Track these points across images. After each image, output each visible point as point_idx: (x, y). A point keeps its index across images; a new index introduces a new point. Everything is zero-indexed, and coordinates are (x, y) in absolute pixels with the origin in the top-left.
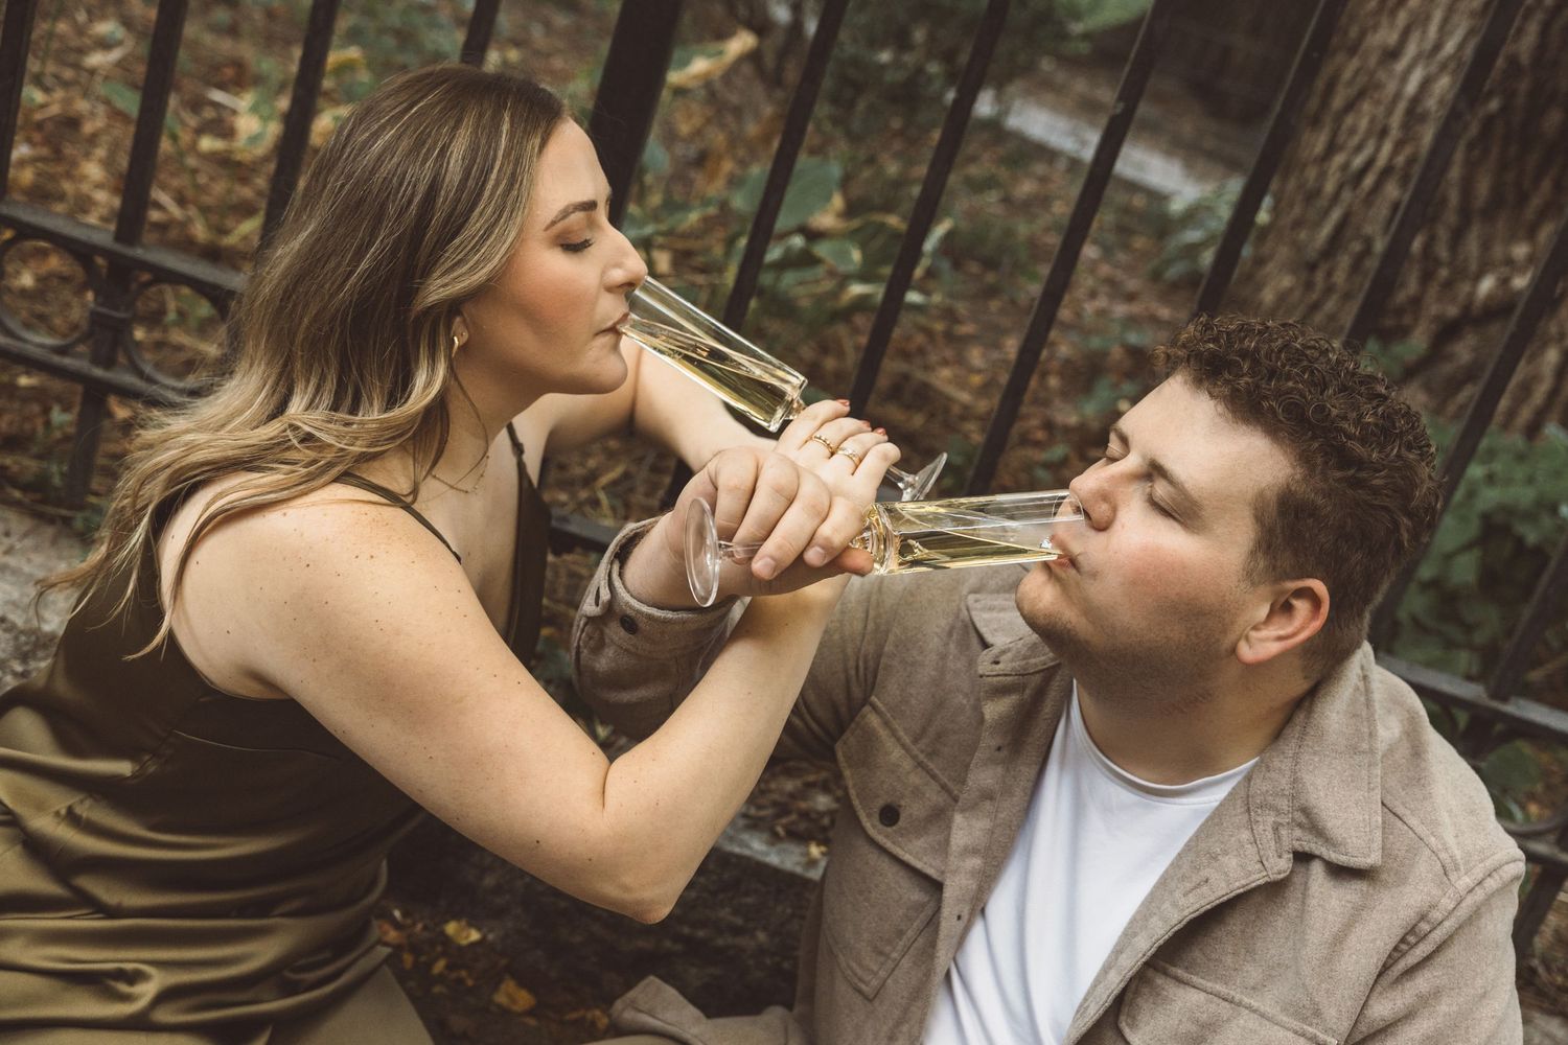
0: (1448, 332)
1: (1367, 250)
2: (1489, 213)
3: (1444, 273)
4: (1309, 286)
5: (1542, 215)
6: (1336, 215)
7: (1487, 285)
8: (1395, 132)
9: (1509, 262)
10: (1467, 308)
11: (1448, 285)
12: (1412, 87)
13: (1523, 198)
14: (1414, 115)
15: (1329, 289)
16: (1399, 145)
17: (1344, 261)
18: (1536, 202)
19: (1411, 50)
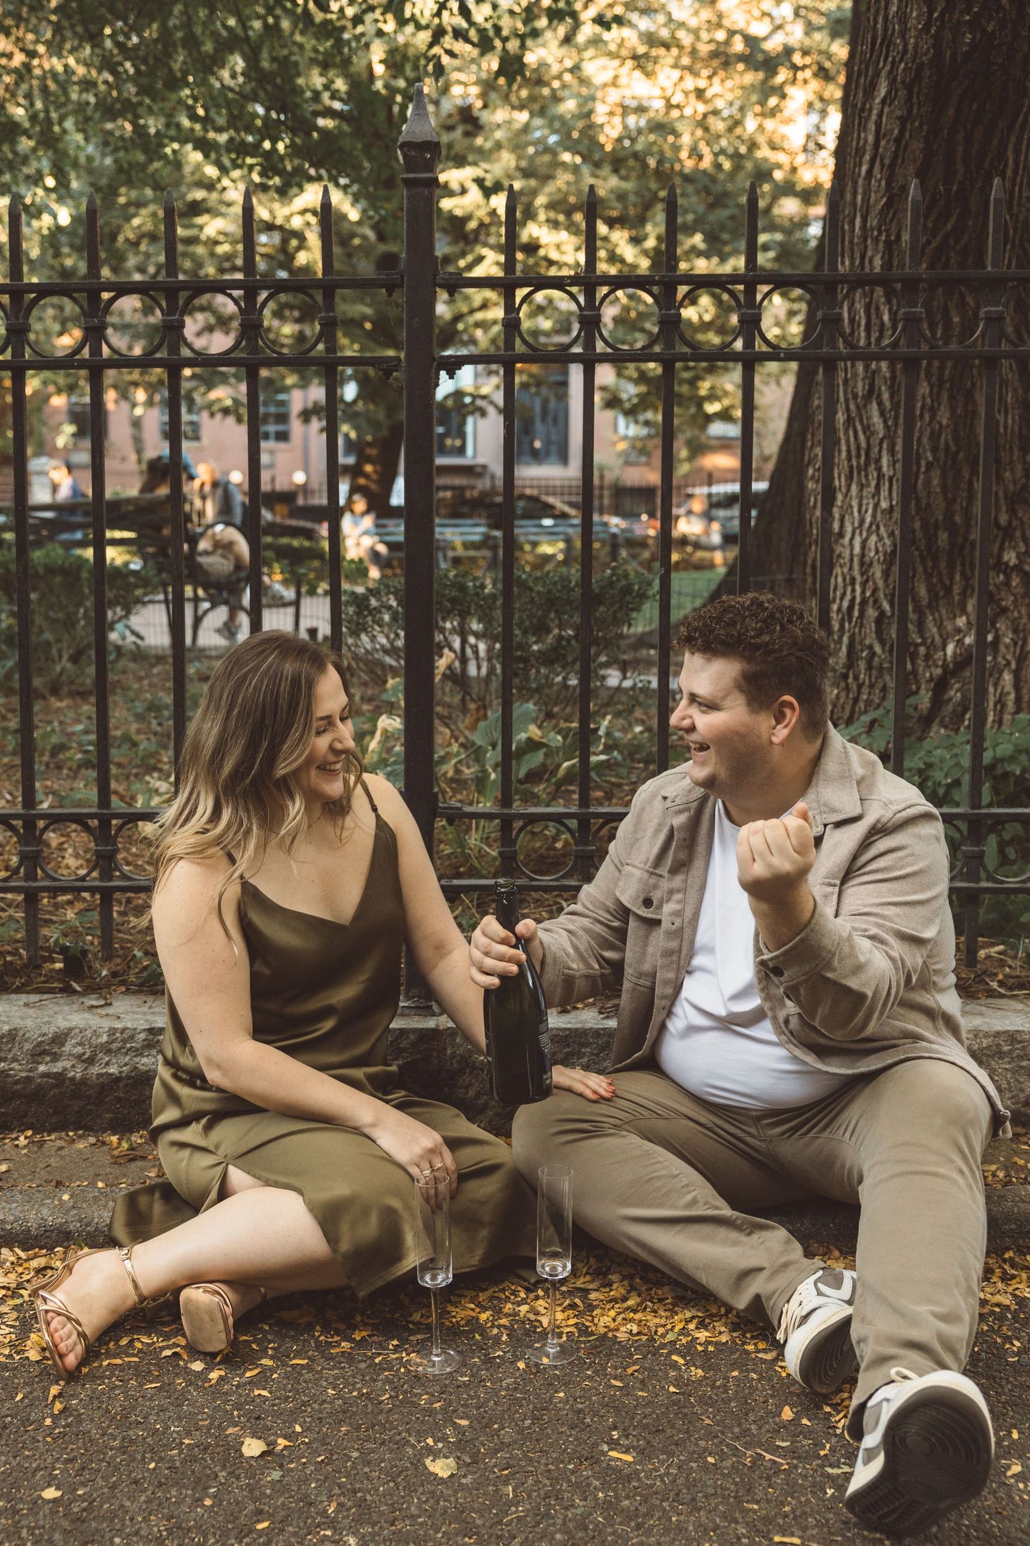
0: (940, 686)
1: (873, 654)
2: (933, 605)
3: (922, 650)
4: (847, 689)
5: (964, 595)
6: (845, 640)
7: (950, 648)
8: (859, 579)
9: (959, 631)
10: (945, 666)
11: (928, 657)
12: (857, 550)
13: (948, 591)
14: (865, 565)
15: (860, 686)
16: (864, 585)
17: (862, 665)
18: (956, 589)
19: (849, 529)
